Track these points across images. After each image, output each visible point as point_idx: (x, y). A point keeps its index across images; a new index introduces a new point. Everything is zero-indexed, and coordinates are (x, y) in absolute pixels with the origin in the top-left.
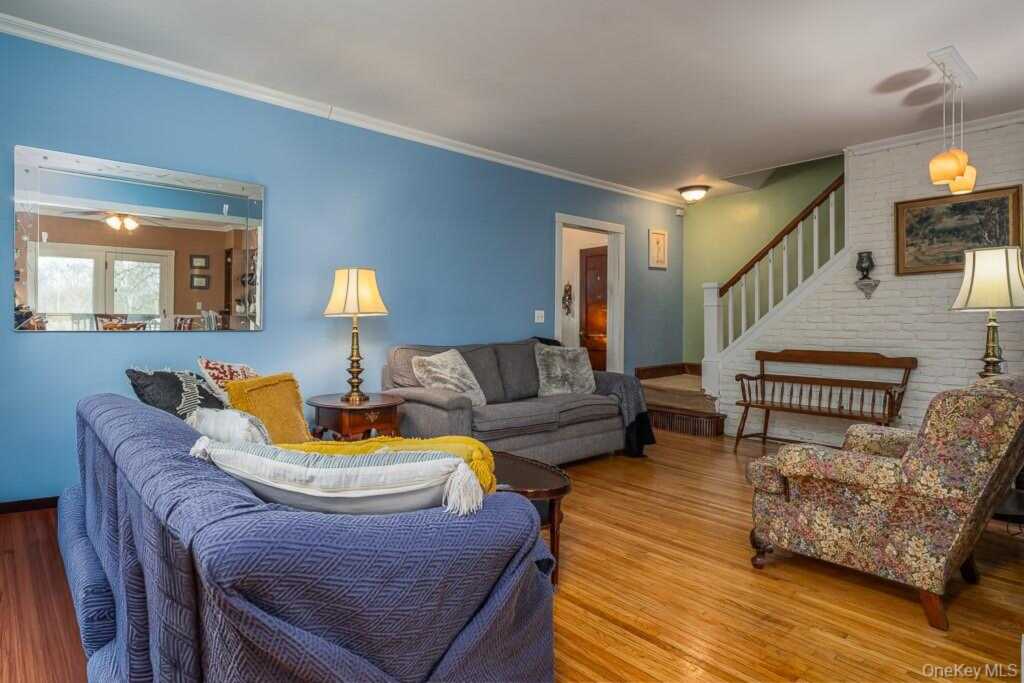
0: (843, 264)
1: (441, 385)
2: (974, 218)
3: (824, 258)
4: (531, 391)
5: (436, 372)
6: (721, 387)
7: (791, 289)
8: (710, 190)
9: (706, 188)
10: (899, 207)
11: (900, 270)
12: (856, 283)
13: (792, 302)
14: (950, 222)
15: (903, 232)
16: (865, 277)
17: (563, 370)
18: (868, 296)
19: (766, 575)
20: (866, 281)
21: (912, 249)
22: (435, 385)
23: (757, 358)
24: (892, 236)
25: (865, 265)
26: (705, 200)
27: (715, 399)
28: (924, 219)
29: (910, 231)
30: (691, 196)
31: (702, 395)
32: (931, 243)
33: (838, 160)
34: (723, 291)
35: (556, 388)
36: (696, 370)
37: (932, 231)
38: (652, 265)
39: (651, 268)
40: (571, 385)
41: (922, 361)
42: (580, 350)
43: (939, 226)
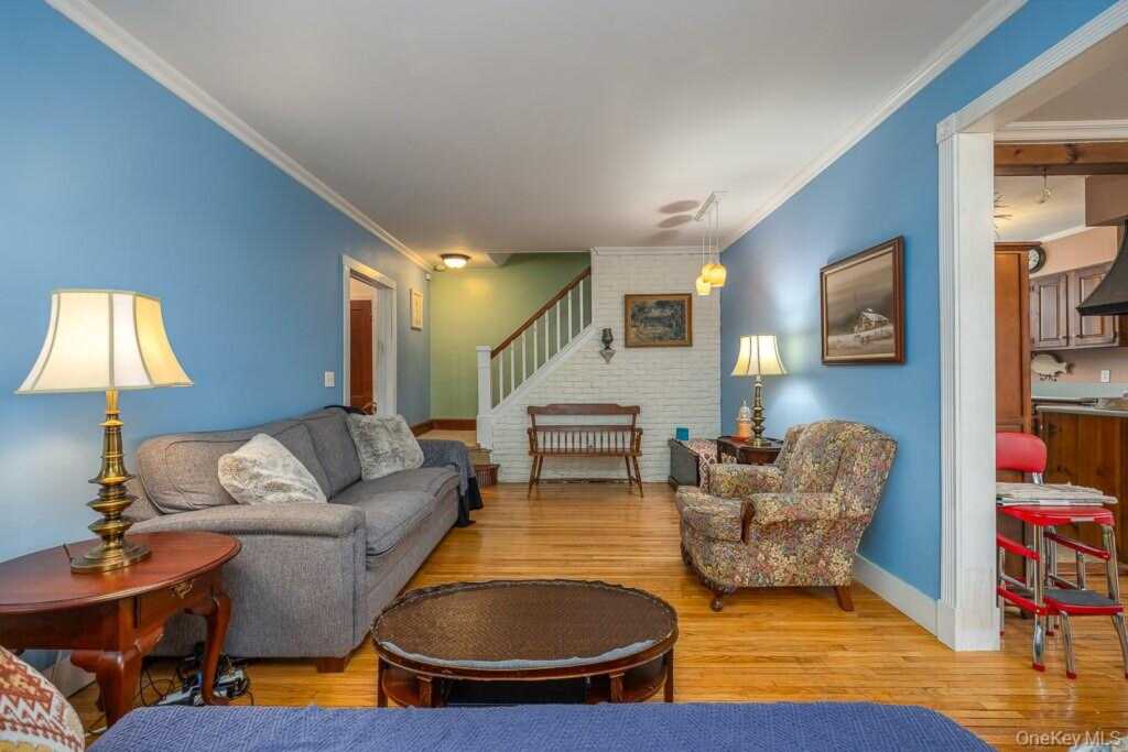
0: (590, 336)
1: (281, 496)
2: (668, 312)
3: (576, 331)
4: (355, 475)
5: (269, 477)
6: (496, 439)
7: (551, 355)
8: (470, 261)
9: (467, 258)
10: (627, 298)
11: (627, 345)
12: (601, 352)
13: (553, 366)
14: (656, 313)
15: (629, 318)
16: (608, 348)
17: (391, 444)
18: (608, 362)
19: (729, 615)
20: (608, 351)
21: (634, 329)
22: (271, 497)
23: (529, 413)
24: (623, 319)
25: (607, 339)
26: (466, 268)
27: (489, 452)
28: (642, 309)
29: (633, 317)
30: (452, 263)
31: (478, 449)
32: (645, 326)
33: (587, 256)
34: (494, 354)
35: (386, 466)
36: (470, 425)
37: (646, 318)
38: (414, 325)
39: (413, 328)
40: (403, 460)
41: (642, 409)
42: (399, 418)
43: (650, 315)
